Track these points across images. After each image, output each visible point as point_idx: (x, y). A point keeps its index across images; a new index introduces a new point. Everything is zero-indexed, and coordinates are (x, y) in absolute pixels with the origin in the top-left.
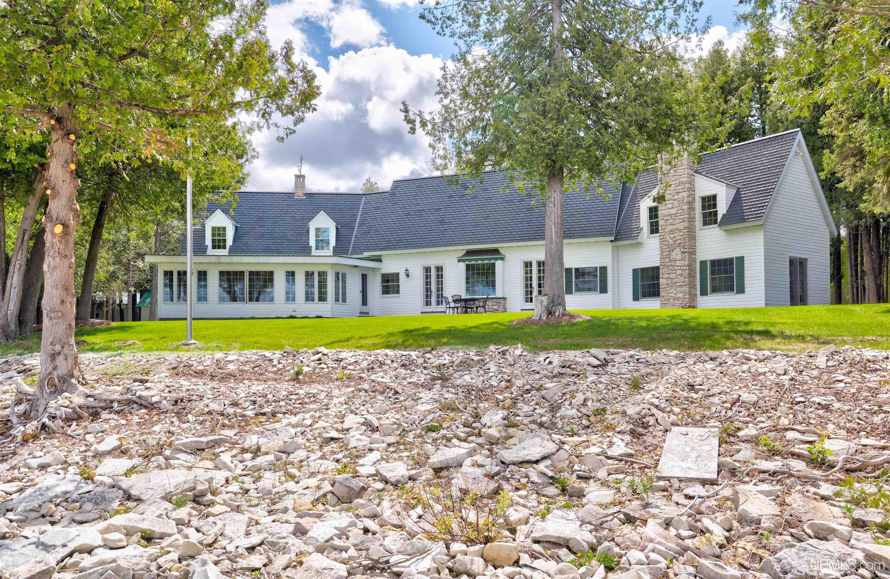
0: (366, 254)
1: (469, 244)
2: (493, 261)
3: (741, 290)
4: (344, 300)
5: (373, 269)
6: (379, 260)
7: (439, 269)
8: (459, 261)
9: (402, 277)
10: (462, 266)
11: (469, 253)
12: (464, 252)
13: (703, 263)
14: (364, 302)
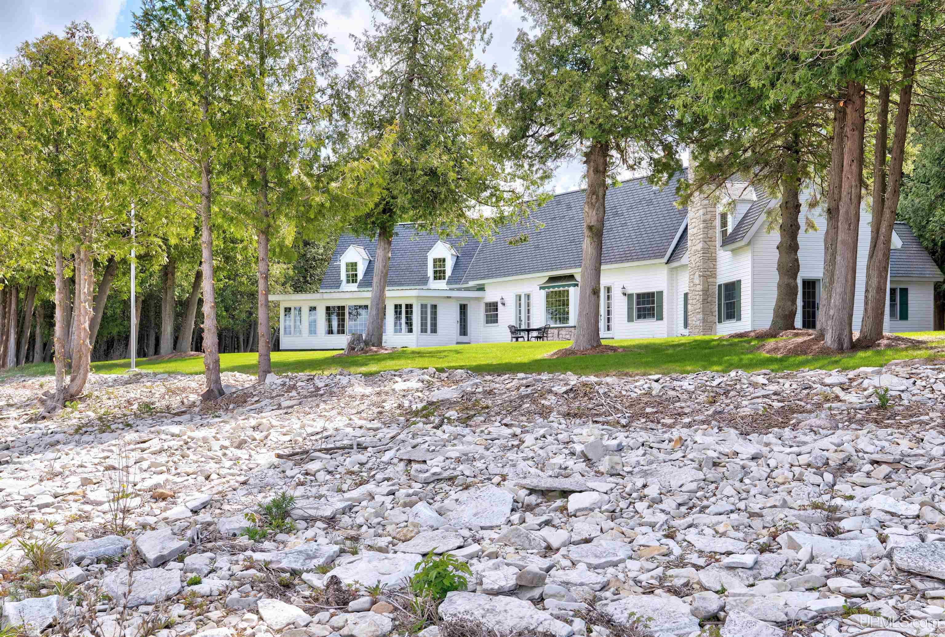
0: (471, 284)
1: (552, 270)
2: (566, 288)
3: (739, 319)
4: (434, 330)
5: (477, 299)
6: (481, 288)
7: (528, 296)
8: (541, 288)
9: (500, 306)
10: (543, 293)
11: (552, 279)
12: (547, 279)
13: (720, 286)
14: (464, 331)
